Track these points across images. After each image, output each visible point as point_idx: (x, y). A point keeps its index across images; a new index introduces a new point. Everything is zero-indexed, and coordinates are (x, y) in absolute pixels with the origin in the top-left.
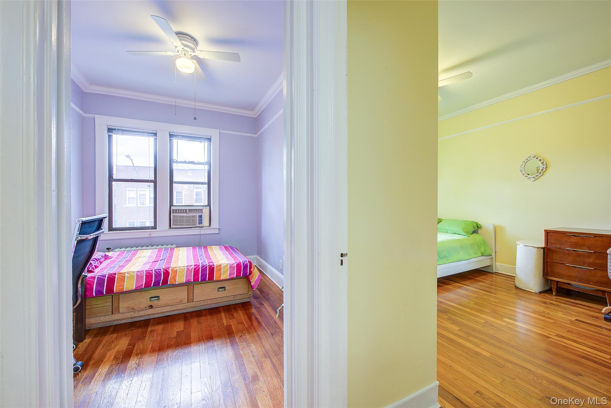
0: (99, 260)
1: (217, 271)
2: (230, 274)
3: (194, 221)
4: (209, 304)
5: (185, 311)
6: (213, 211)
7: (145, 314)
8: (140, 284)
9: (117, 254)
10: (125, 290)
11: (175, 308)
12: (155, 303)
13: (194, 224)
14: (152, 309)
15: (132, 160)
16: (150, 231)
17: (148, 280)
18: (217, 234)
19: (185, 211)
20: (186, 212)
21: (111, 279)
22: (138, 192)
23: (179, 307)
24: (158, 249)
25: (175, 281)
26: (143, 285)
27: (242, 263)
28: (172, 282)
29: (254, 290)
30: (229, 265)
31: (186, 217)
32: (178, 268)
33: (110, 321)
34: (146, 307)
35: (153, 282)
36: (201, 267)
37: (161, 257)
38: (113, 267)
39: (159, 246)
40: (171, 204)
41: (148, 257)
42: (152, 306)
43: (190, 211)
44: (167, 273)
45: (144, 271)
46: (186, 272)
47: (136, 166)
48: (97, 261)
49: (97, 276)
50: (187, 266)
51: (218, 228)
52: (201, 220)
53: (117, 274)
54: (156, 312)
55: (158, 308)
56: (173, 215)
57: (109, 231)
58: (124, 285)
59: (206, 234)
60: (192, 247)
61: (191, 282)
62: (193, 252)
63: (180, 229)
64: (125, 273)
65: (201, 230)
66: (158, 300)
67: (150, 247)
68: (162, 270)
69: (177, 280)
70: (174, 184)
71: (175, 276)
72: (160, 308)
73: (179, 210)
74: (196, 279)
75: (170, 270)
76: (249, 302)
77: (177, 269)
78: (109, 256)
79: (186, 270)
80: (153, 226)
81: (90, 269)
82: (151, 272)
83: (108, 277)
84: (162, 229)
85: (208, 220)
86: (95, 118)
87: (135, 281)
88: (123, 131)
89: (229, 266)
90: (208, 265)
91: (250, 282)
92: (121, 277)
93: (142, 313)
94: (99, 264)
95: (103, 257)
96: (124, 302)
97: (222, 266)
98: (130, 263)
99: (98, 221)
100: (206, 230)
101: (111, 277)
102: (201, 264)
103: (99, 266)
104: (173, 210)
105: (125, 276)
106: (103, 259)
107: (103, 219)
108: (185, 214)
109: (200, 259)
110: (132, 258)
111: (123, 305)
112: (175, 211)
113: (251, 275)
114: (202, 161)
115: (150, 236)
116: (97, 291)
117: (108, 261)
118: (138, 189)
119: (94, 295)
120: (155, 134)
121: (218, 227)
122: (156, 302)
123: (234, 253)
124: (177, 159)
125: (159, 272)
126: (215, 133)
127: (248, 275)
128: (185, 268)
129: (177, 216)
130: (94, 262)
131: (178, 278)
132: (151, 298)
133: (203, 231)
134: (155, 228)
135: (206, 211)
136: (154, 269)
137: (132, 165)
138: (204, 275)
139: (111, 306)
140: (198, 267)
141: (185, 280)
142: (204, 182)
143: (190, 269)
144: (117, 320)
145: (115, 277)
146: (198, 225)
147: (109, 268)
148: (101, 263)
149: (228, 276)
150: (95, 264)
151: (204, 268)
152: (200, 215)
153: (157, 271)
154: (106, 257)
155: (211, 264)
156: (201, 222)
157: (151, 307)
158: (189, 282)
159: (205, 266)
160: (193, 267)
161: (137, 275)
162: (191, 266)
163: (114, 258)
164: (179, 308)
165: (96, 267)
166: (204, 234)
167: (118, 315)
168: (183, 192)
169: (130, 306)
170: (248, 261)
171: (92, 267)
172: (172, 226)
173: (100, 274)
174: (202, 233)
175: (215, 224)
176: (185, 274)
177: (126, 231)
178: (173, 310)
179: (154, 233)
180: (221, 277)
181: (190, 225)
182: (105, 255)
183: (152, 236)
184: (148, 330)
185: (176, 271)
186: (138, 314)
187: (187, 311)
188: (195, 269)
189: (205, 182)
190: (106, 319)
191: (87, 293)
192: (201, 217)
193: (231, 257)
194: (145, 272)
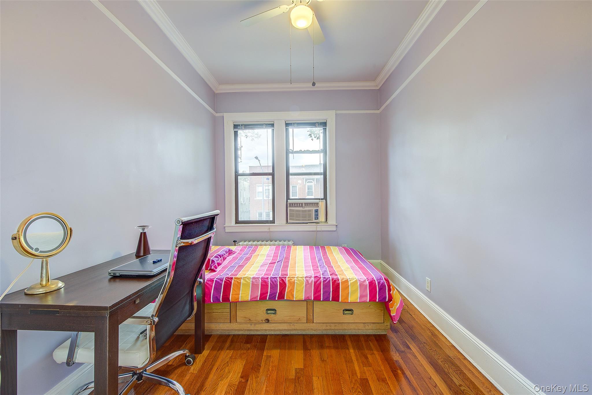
0: (222, 256)
1: (343, 290)
2: (361, 297)
3: (310, 216)
4: (332, 329)
5: (304, 333)
6: (330, 204)
7: (262, 329)
8: (255, 296)
9: (240, 248)
10: (240, 300)
11: (293, 327)
12: (272, 317)
13: (310, 220)
14: (268, 324)
15: (259, 160)
16: (269, 225)
17: (264, 291)
18: (334, 231)
19: (301, 204)
20: (302, 206)
21: (228, 284)
22: (264, 187)
23: (298, 326)
24: (275, 246)
25: (293, 296)
26: (258, 297)
27: (376, 281)
28: (290, 298)
29: (395, 323)
30: (358, 281)
31: (303, 211)
32: (296, 278)
33: (228, 330)
34: (262, 321)
35: (268, 295)
36: (322, 281)
37: (278, 256)
38: (233, 266)
39: (277, 242)
40: (288, 198)
41: (266, 256)
42: (269, 320)
43: (307, 204)
44: (283, 284)
45: (259, 278)
46: (304, 286)
47: (262, 166)
48: (221, 257)
49: (215, 279)
50: (306, 277)
51: (335, 225)
52: (318, 215)
53: (233, 279)
54: (272, 329)
55: (274, 324)
56: (290, 210)
57: (236, 224)
58: (239, 294)
59: (323, 231)
60: (308, 246)
61: (311, 300)
62: (310, 253)
63: (297, 224)
64: (241, 278)
65: (318, 227)
66: (275, 313)
67: (269, 242)
68: (278, 279)
69: (294, 296)
70: (290, 176)
71: (292, 291)
72: (277, 324)
73: (295, 204)
74: (317, 298)
75: (287, 280)
76: (385, 336)
77: (295, 280)
78: (233, 250)
79: (305, 283)
80: (272, 220)
81: (212, 268)
82: (266, 280)
83: (225, 281)
84: (279, 224)
85: (324, 215)
86: (223, 116)
87: (250, 290)
88: (247, 126)
89: (359, 284)
90: (331, 279)
91: (389, 311)
92: (237, 283)
93: (258, 327)
94: (223, 260)
95: (226, 252)
96: (241, 310)
97: (349, 283)
98: (249, 262)
99: (209, 219)
100: (322, 227)
101: (228, 281)
102: (322, 277)
103: (222, 263)
104: (290, 204)
105: (241, 282)
106: (227, 254)
107: (215, 217)
108: (301, 209)
109: (320, 265)
110: (252, 256)
111: (241, 314)
112: (292, 205)
113: (391, 302)
114: (317, 149)
115: (269, 230)
116: (214, 297)
117: (231, 257)
118: (264, 185)
119: (212, 301)
120: (273, 125)
121: (335, 223)
122: (273, 315)
123: (359, 260)
124: (293, 150)
125: (275, 281)
126: (330, 116)
127: (387, 301)
128: (303, 280)
129: (293, 210)
130: (217, 259)
131: (296, 292)
132: (267, 310)
133: (320, 228)
134: (273, 222)
135: (322, 204)
136: (270, 277)
137: (260, 165)
138: (326, 292)
139: (230, 313)
140: (319, 280)
141: (304, 297)
142: (319, 172)
143: (310, 282)
144: (235, 330)
145: (231, 283)
146: (314, 221)
147: (229, 267)
148: (224, 259)
149: (358, 299)
150: (217, 262)
151: (327, 285)
152: (316, 210)
153: (273, 280)
154: (230, 252)
155: (335, 277)
156: (317, 217)
157: (267, 321)
158: (309, 299)
159: (328, 280)
160: (313, 280)
161: (253, 284)
162: (310, 277)
163: (237, 253)
164: (297, 328)
165: (219, 264)
166: (320, 231)
167: (236, 325)
168: (298, 186)
169: (247, 317)
170: (384, 278)
171: (215, 265)
172: (289, 221)
173: (218, 276)
174: (318, 229)
175: (332, 220)
176: (304, 288)
177: (249, 224)
178: (291, 329)
179: (273, 228)
180: (349, 298)
181: (305, 220)
182: (229, 250)
183: (271, 230)
184: (264, 355)
185: (294, 282)
186: (255, 327)
187: (306, 333)
188: (315, 283)
189: (321, 172)
190: (224, 327)
191: (205, 298)
192: (317, 211)
193: (357, 268)
194: (260, 280)
